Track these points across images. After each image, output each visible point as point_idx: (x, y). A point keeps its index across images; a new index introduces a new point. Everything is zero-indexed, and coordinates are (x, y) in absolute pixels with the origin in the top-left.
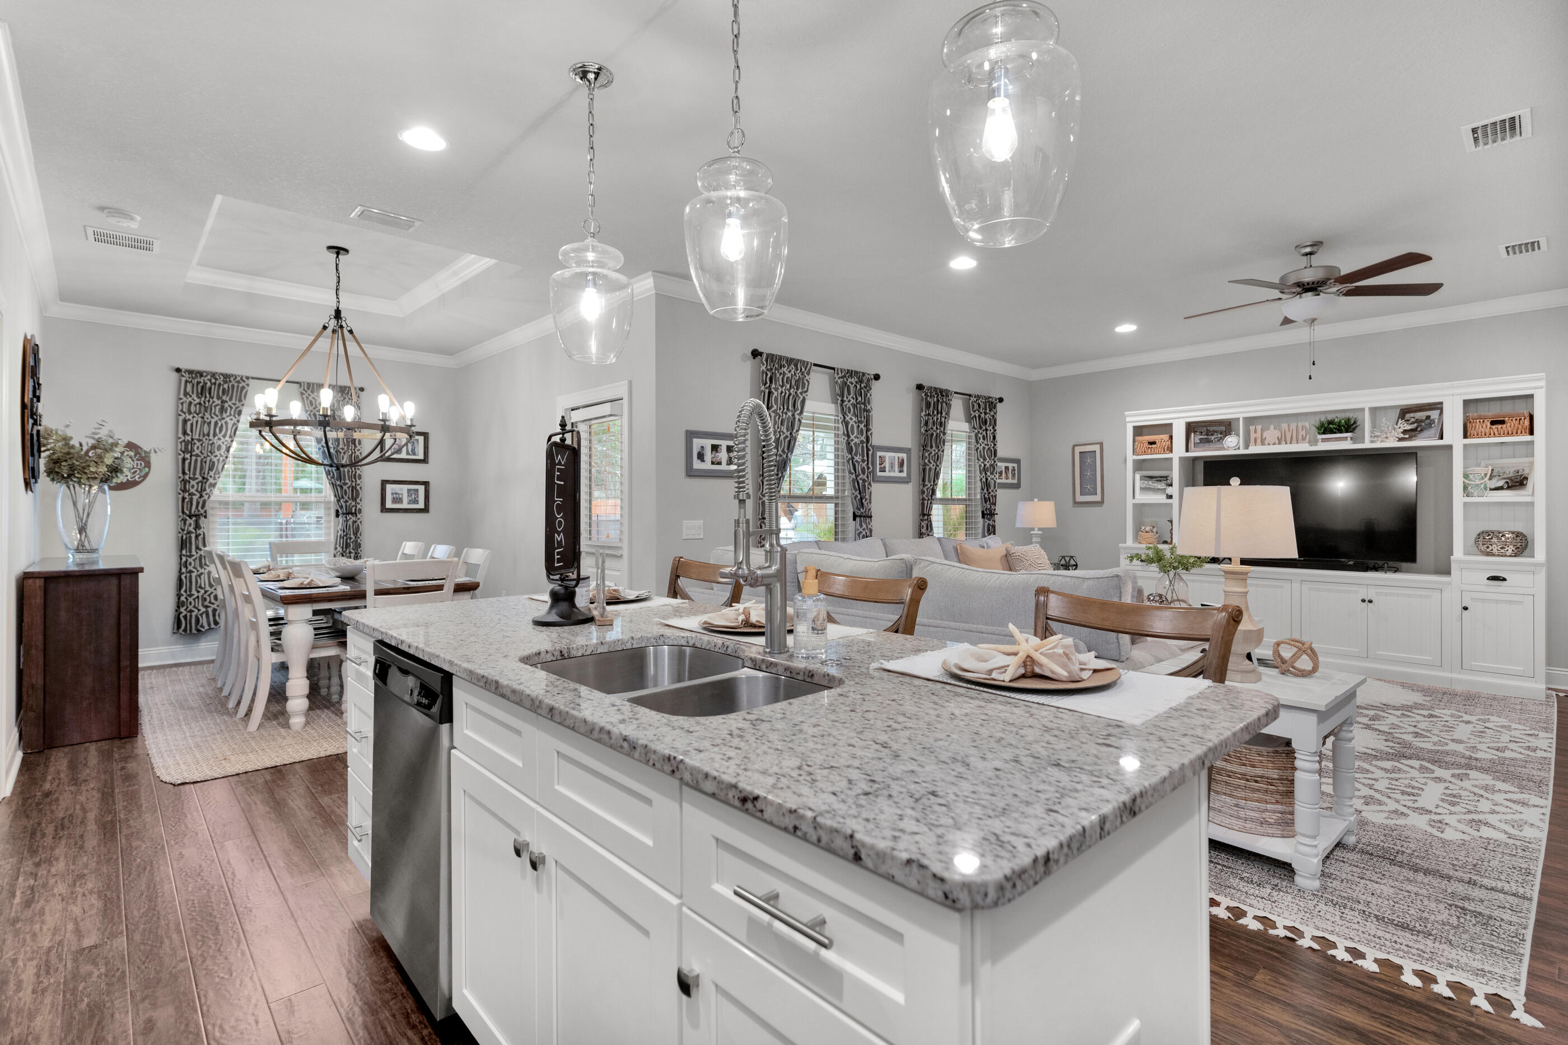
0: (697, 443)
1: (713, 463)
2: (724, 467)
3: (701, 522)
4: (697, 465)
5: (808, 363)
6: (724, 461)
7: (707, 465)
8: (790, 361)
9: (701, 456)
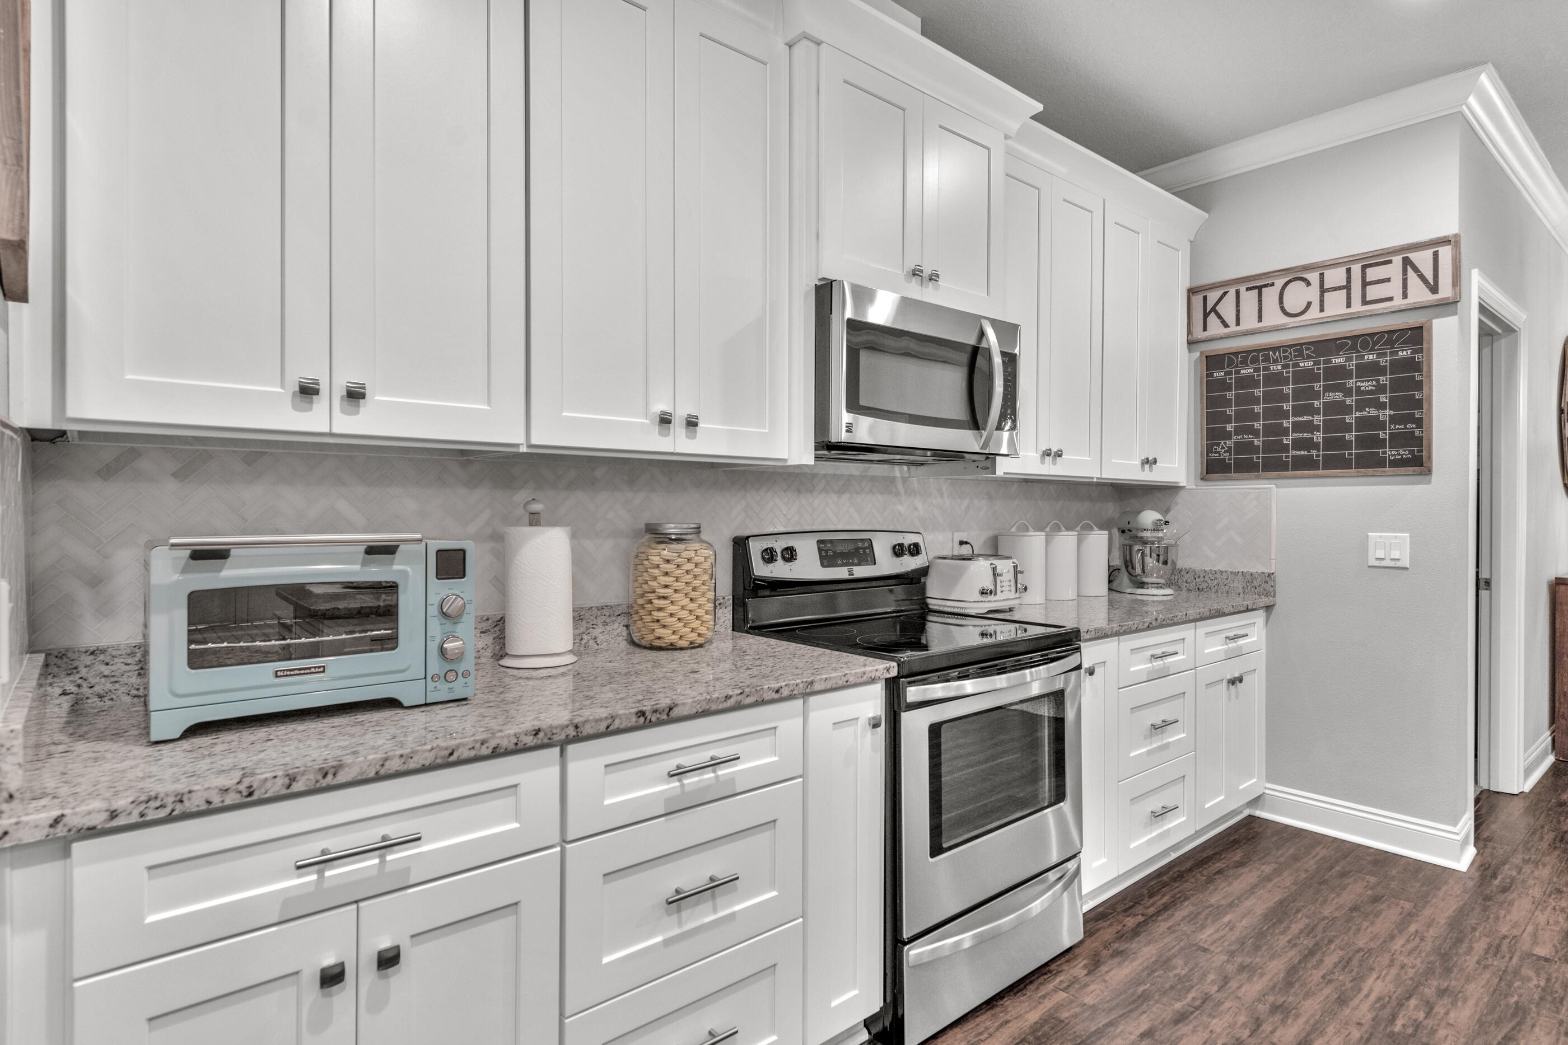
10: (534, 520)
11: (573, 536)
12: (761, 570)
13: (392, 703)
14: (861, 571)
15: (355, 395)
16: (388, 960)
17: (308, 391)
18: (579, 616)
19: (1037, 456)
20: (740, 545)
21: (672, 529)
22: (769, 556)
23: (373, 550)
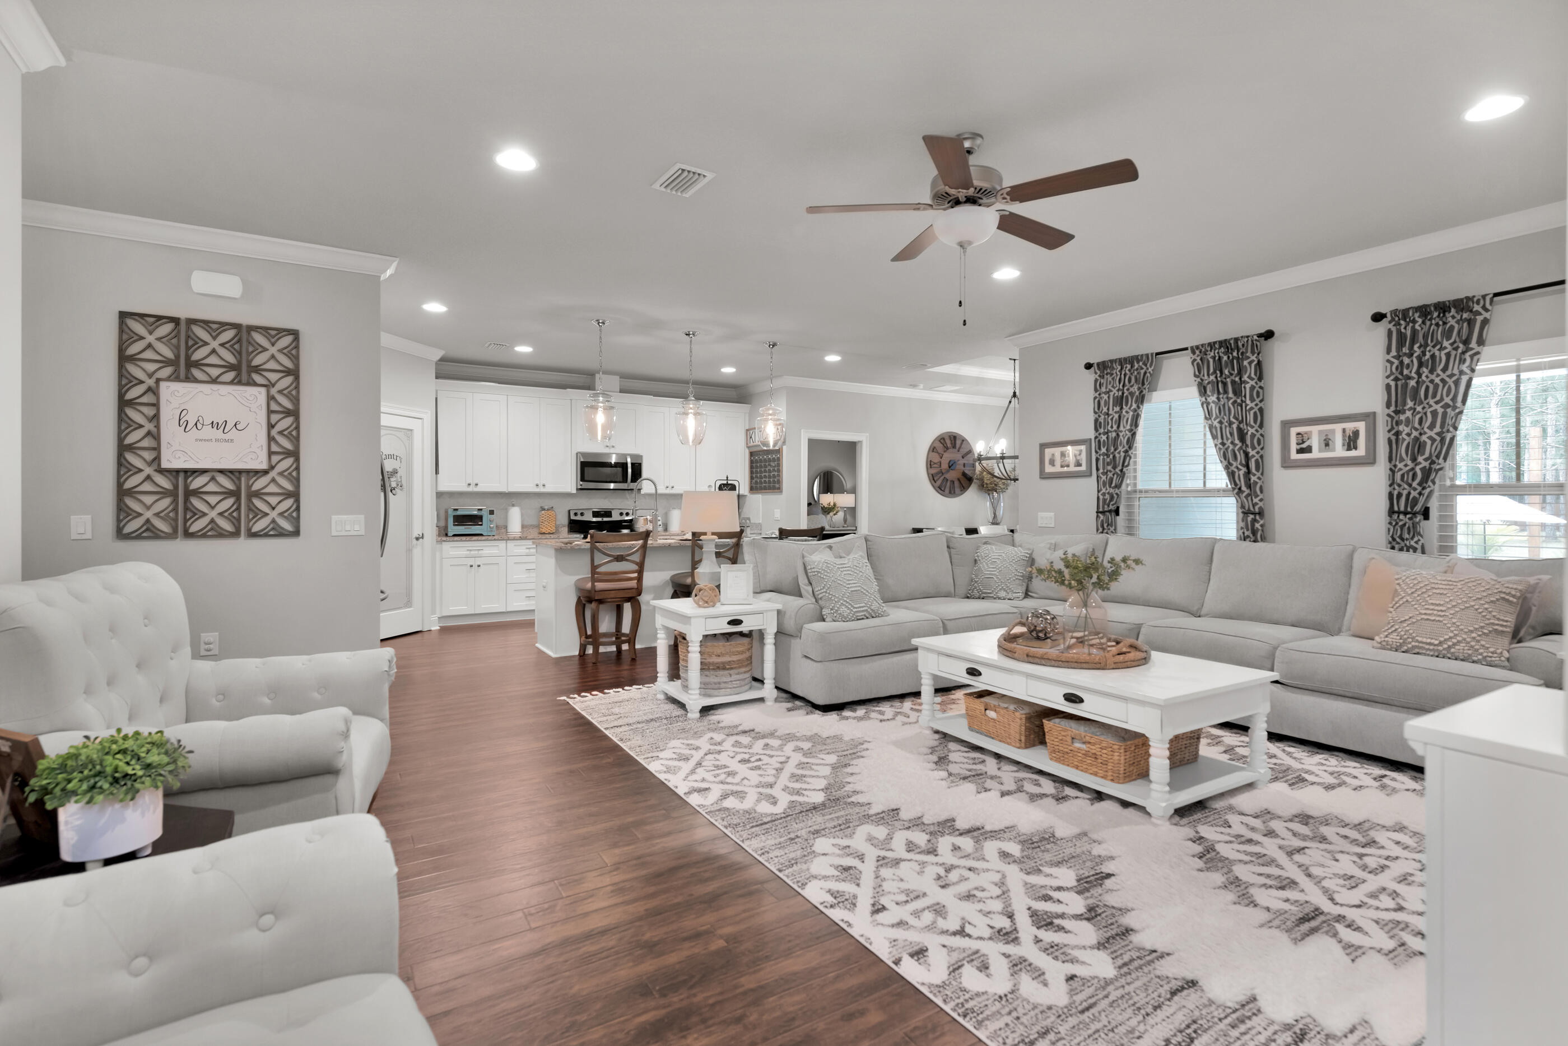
0: (1048, 452)
1: (1062, 466)
2: (1072, 468)
3: (1052, 514)
4: (1049, 469)
5: (1147, 355)
6: (1072, 465)
7: (1057, 469)
8: (1122, 362)
9: (1052, 463)
10: (513, 505)
11: (521, 509)
12: (573, 517)
13: (481, 535)
14: (605, 519)
15: (477, 485)
16: (479, 566)
17: (469, 485)
18: (523, 527)
19: (664, 488)
20: (569, 512)
21: (546, 508)
22: (576, 514)
23: (479, 510)
